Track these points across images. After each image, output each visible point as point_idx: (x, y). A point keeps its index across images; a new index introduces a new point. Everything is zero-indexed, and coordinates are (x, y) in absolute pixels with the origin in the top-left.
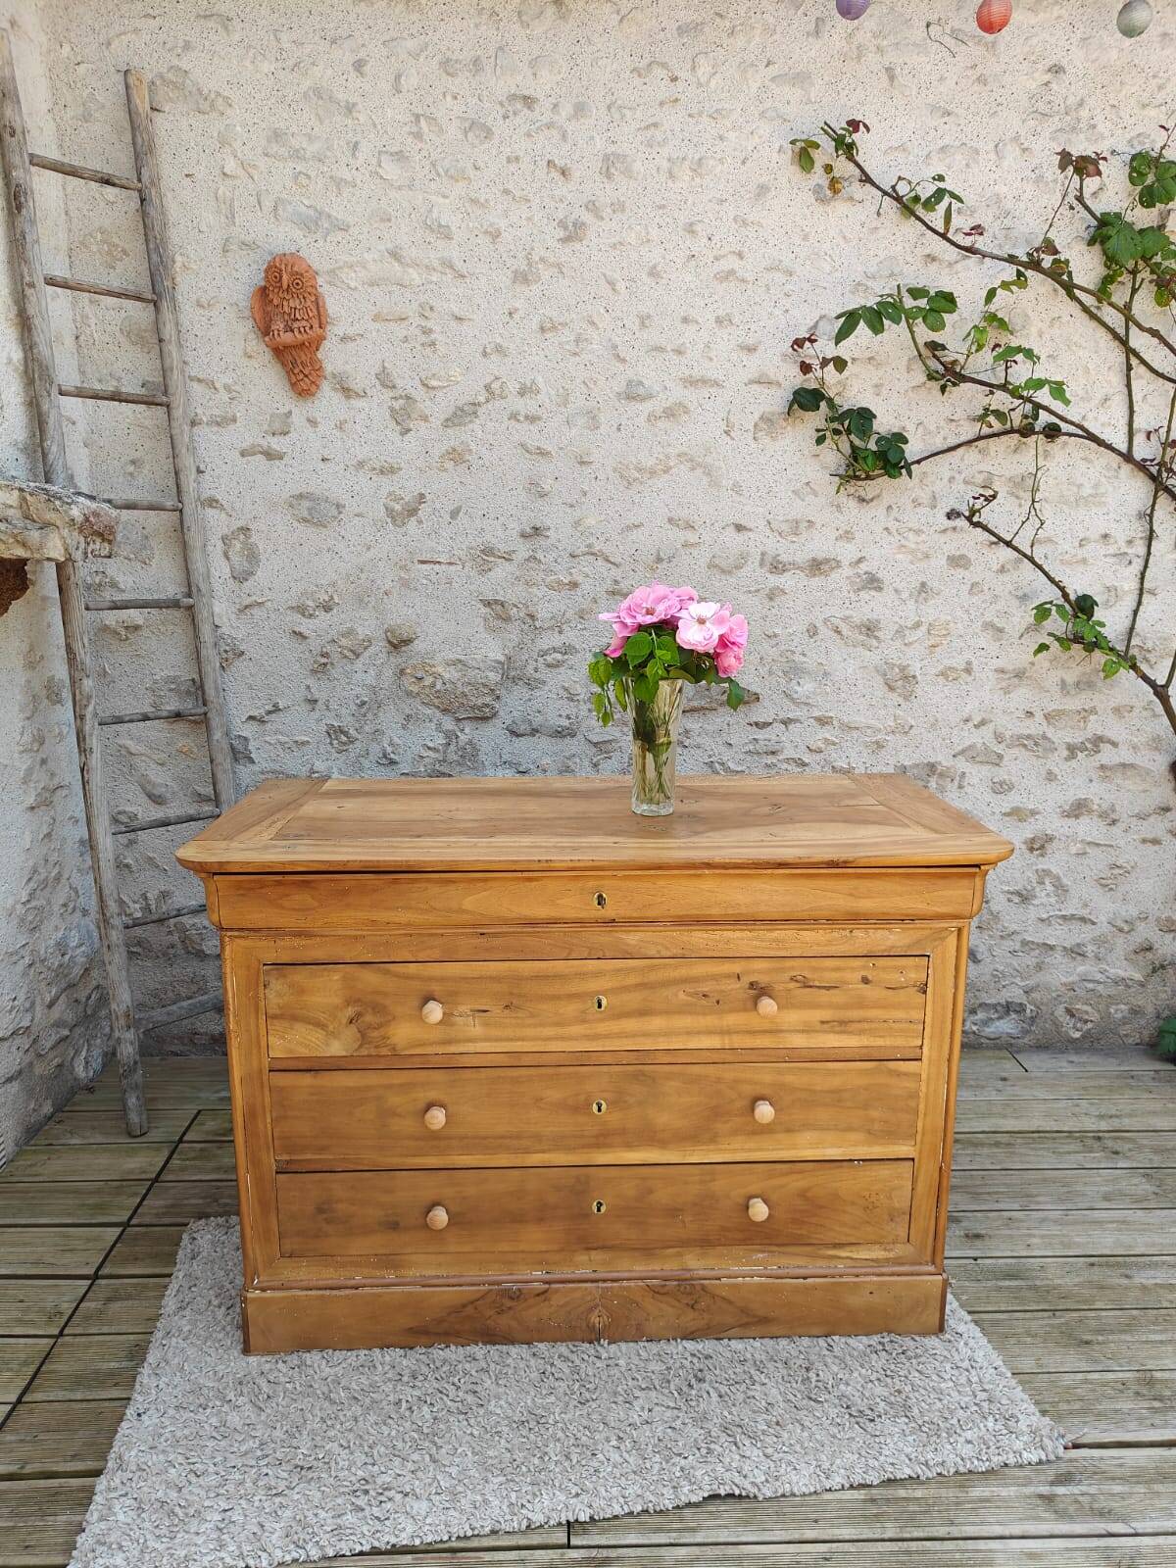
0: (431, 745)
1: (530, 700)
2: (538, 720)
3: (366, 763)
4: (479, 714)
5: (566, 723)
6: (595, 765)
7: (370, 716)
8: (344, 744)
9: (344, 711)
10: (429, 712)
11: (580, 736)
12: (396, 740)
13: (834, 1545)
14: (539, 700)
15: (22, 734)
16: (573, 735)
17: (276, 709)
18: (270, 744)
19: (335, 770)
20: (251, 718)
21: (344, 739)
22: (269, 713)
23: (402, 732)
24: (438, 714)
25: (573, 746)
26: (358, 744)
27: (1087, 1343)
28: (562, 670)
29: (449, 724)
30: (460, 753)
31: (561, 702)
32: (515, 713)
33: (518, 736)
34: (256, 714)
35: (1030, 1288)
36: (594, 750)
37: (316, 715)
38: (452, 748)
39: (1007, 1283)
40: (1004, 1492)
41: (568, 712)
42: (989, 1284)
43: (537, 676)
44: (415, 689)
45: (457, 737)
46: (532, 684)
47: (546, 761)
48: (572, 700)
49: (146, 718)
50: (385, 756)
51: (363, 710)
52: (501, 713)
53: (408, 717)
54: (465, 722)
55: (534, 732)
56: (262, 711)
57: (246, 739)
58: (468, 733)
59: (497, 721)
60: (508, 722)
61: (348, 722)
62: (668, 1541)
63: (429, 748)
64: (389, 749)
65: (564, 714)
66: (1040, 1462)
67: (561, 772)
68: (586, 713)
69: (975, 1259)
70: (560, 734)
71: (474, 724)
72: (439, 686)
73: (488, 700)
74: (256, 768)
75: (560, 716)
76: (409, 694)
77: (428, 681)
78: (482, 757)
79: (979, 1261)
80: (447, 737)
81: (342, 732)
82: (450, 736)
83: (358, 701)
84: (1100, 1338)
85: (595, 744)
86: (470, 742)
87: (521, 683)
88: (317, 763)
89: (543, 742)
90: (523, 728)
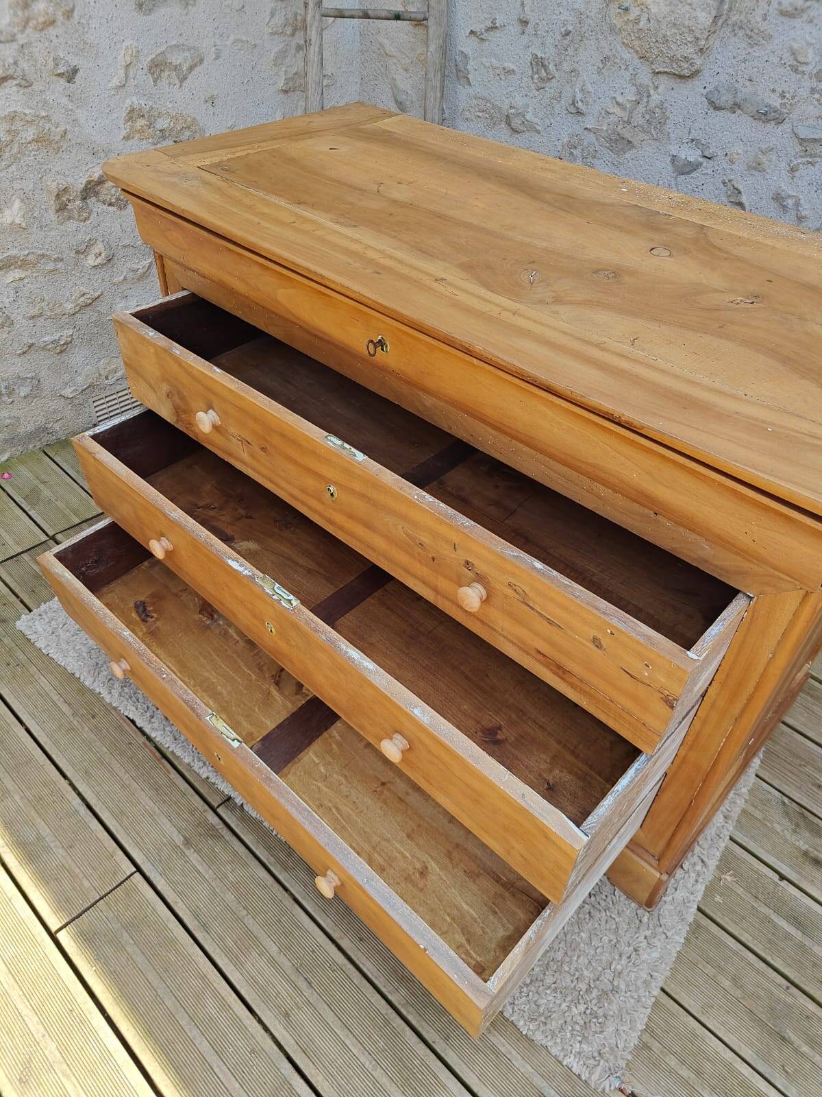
0: (620, 99)
1: (745, 61)
2: (745, 90)
3: (557, 110)
4: (676, 70)
5: (775, 102)
6: (793, 170)
7: (571, 51)
8: (542, 80)
9: (549, 41)
10: (626, 56)
11: (786, 126)
12: (589, 88)
13: (350, 966)
14: (756, 63)
15: (272, 15)
16: (780, 122)
17: (494, 28)
18: (485, 67)
19: (530, 109)
20: (472, 32)
21: (544, 74)
22: (488, 30)
23: (596, 77)
24: (637, 61)
25: (775, 135)
26: (554, 83)
27: (783, 1039)
28: (797, 22)
29: (645, 78)
30: (647, 117)
31: (781, 70)
32: (722, 77)
33: (717, 108)
34: (478, 30)
35: (801, 946)
36: (798, 148)
37: (524, 40)
38: (641, 108)
39: (783, 923)
40: (518, 1062)
41: (785, 87)
42: (764, 909)
43: (764, 26)
44: (618, 22)
45: (649, 96)
46: (754, 37)
47: (738, 149)
48: (795, 70)
49: (397, 17)
50: (573, 103)
51: (566, 42)
52: (706, 73)
53: (606, 59)
54: (662, 78)
55: (735, 107)
56: (483, 26)
57: (466, 56)
58: (663, 92)
59: (697, 84)
60: (710, 88)
61: (549, 53)
62: (265, 860)
63: (617, 103)
64: (579, 96)
65: (779, 90)
66: (579, 1076)
67: (750, 168)
68: (804, 93)
69: (782, 877)
70: (765, 116)
71: (672, 82)
72: (643, 23)
73: (689, 50)
74: (471, 91)
75: (774, 91)
76: (612, 29)
77: (635, 12)
78: (669, 127)
79: (784, 883)
80: (639, 93)
81: (543, 65)
82: (642, 93)
83: (563, 30)
84: (805, 1049)
85: (802, 141)
86: (661, 106)
87: (741, 33)
88: (518, 98)
89: (742, 123)
90: (725, 99)
